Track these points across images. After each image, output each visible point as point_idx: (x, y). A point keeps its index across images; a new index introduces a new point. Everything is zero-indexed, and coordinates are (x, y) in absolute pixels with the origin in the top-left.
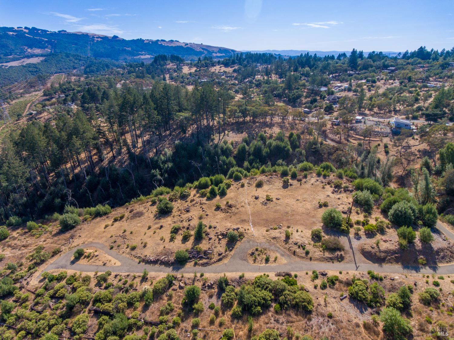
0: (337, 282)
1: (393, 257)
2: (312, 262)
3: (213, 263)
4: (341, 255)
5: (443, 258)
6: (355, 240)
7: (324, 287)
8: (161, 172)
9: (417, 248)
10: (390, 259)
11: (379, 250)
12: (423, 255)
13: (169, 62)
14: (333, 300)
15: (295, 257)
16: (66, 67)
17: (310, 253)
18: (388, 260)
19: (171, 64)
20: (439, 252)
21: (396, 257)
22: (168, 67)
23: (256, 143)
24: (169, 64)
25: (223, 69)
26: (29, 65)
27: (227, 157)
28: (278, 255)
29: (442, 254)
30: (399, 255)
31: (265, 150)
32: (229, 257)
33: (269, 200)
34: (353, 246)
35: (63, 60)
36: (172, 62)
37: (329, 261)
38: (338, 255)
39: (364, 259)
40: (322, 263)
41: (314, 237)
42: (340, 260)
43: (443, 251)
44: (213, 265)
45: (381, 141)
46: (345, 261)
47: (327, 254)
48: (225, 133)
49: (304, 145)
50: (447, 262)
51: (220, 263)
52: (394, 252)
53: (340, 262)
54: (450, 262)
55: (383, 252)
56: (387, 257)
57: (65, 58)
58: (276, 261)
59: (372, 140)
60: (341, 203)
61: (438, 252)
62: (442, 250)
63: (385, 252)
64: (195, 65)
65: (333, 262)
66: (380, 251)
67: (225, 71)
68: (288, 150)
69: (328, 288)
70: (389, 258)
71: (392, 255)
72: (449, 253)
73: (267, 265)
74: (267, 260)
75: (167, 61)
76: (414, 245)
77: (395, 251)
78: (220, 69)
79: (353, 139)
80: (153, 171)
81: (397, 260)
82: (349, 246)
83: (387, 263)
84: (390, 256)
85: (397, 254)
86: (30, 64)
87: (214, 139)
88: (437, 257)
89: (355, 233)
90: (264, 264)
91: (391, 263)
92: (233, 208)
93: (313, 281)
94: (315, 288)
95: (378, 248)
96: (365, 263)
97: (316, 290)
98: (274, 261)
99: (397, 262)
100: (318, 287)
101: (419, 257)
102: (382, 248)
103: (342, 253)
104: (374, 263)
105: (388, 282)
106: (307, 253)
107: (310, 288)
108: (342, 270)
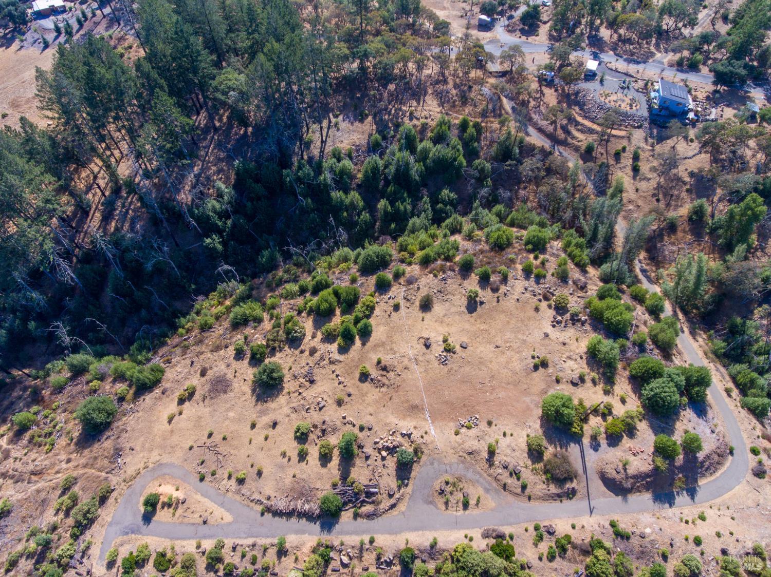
0: (569, 547)
1: (644, 482)
2: (532, 502)
3: (384, 512)
4: (572, 487)
6: (592, 451)
7: (552, 556)
8: (222, 237)
9: (677, 464)
10: (638, 487)
11: (627, 474)
12: (682, 472)
15: (506, 494)
17: (529, 486)
18: (636, 489)
20: (704, 462)
21: (647, 483)
27: (346, 193)
28: (480, 491)
29: (707, 463)
30: (652, 478)
31: (416, 169)
32: (407, 500)
33: (449, 349)
34: (588, 465)
37: (555, 500)
38: (568, 488)
40: (546, 504)
42: (571, 496)
43: (709, 457)
44: (384, 516)
45: (629, 138)
46: (578, 495)
47: (553, 489)
48: (330, 121)
51: (395, 512)
52: (646, 475)
53: (571, 499)
55: (631, 477)
56: (636, 483)
58: (480, 505)
59: (614, 136)
60: (567, 354)
61: (702, 463)
63: (634, 477)
65: (561, 501)
66: (627, 478)
69: (558, 559)
70: (638, 484)
71: (642, 480)
72: (716, 457)
73: (467, 512)
74: (466, 506)
76: (675, 459)
77: (648, 473)
79: (578, 130)
80: (207, 242)
81: (647, 488)
83: (635, 493)
84: (639, 482)
85: (649, 477)
88: (700, 470)
89: (592, 437)
90: (462, 512)
91: (640, 491)
92: (392, 375)
93: (536, 545)
94: (540, 559)
95: (625, 470)
96: (604, 496)
97: (541, 564)
98: (477, 504)
99: (647, 490)
100: (545, 558)
101: (676, 478)
102: (631, 471)
103: (574, 485)
104: (617, 495)
105: (637, 542)
106: (524, 487)
107: (533, 559)
108: (575, 516)
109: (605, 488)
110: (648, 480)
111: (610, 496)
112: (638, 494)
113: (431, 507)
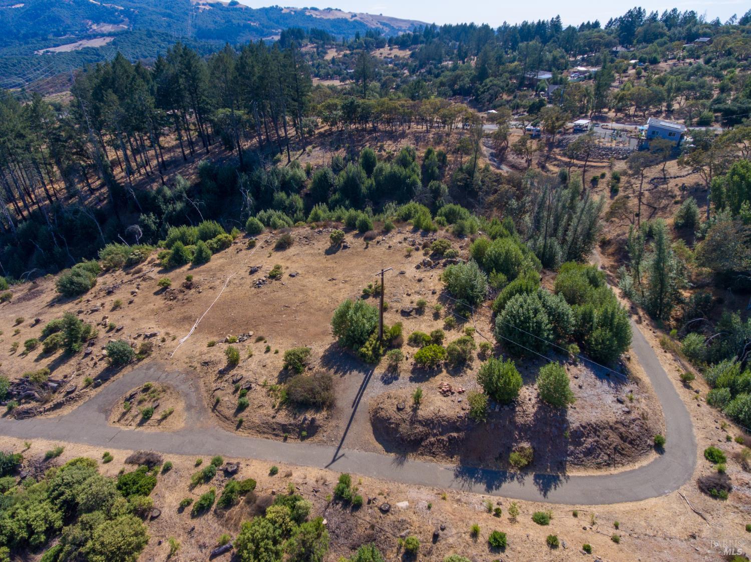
0: (242, 500)
1: (445, 438)
2: (242, 434)
3: (41, 412)
4: (313, 420)
5: (589, 452)
6: (380, 385)
7: (201, 510)
8: (160, 218)
9: (519, 420)
10: (432, 444)
11: (416, 416)
12: (529, 440)
13: (305, 41)
14: (195, 553)
15: (212, 414)
16: (146, 54)
17: (248, 409)
18: (426, 446)
19: (309, 46)
20: (583, 435)
21: (451, 439)
22: (304, 50)
23: (354, 168)
24: (307, 45)
25: (397, 52)
26: (87, 51)
27: (288, 195)
28: (180, 406)
29: (590, 440)
30: (462, 434)
31: (367, 183)
32: (81, 402)
33: (274, 276)
34: (363, 400)
35: (143, 42)
36: (312, 42)
37: (276, 435)
38: (305, 419)
39: (370, 437)
40: (259, 437)
41: (290, 367)
42: (304, 433)
43: (595, 431)
44: (38, 417)
45: (610, 167)
46: (320, 437)
47: (283, 417)
48: (304, 150)
49: (451, 176)
50: (599, 466)
51: (52, 415)
52: (451, 425)
53: (303, 438)
54: (608, 465)
55: (420, 422)
56: (427, 435)
57: (144, 37)
59: (592, 166)
60: (417, 289)
61: (578, 436)
62: (594, 429)
63: (427, 423)
64: (348, 47)
65: (285, 439)
66: (414, 421)
67: (398, 55)
68: (414, 183)
69: (210, 516)
70: (432, 439)
71: (441, 434)
72: (614, 439)
73: (141, 429)
74: (146, 416)
75: (302, 39)
76: (513, 410)
77: (454, 423)
78: (389, 52)
79: (555, 165)
80: (142, 217)
81: (451, 449)
82: (353, 397)
83: (422, 454)
84: (435, 435)
85: (457, 430)
86: (88, 48)
87: (279, 160)
88: (571, 448)
89: (390, 366)
90: (133, 428)
91: (434, 454)
92: (193, 291)
93: (192, 487)
94: (181, 510)
95: (415, 410)
96: (365, 447)
97: (176, 518)
98: (160, 421)
99: (450, 454)
100: (190, 509)
101: (515, 446)
102: (425, 412)
103: (320, 417)
104: (388, 450)
106: (242, 407)
107: (170, 506)
108: (291, 464)
109: (373, 437)
110: (455, 435)
111: (375, 450)
112: (428, 458)
113: (103, 416)
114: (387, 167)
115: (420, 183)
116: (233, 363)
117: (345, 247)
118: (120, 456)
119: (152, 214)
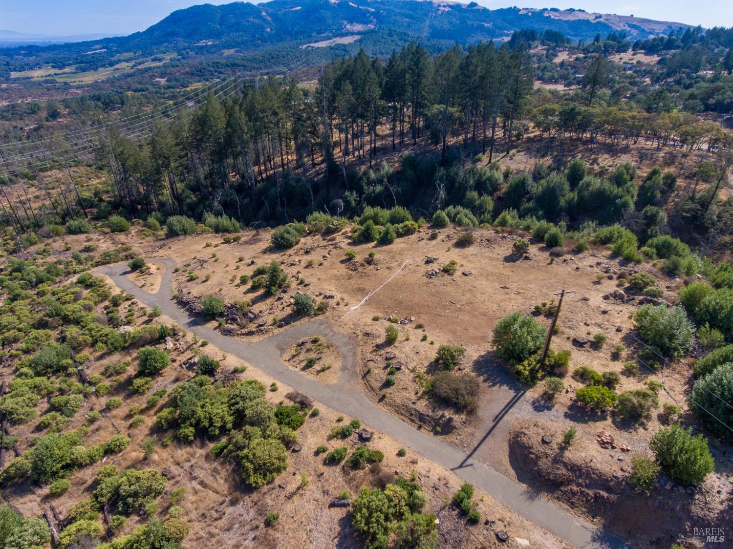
0: (368, 467)
1: (591, 493)
2: (382, 408)
3: (238, 334)
4: (450, 420)
6: (529, 408)
7: (332, 461)
8: (360, 197)
9: (696, 510)
10: (574, 494)
11: (562, 455)
13: (536, 43)
14: (318, 495)
15: (361, 381)
16: (383, 51)
17: (393, 387)
18: (565, 493)
19: (540, 48)
21: (597, 497)
22: (532, 52)
23: (555, 178)
24: (537, 47)
25: (641, 57)
26: (338, 47)
27: (480, 195)
28: (337, 365)
30: (613, 497)
31: (569, 196)
32: (266, 336)
33: (447, 271)
34: (507, 418)
36: (543, 44)
37: (412, 421)
38: (443, 416)
39: (504, 458)
40: (397, 418)
41: (441, 361)
42: (439, 429)
44: (236, 338)
46: (452, 438)
47: (422, 406)
48: (508, 153)
51: (245, 339)
52: (603, 482)
53: (436, 433)
55: (565, 464)
56: (569, 482)
58: (321, 374)
60: (599, 321)
63: (574, 468)
64: (583, 50)
65: (420, 427)
66: (557, 460)
67: (642, 60)
68: (625, 205)
69: (338, 469)
70: (575, 488)
71: (587, 486)
73: (303, 373)
74: (310, 364)
75: (533, 41)
76: (692, 495)
77: (607, 480)
78: (632, 57)
80: (347, 194)
81: (594, 508)
82: (497, 411)
83: (558, 499)
84: (579, 485)
85: (609, 490)
86: (339, 44)
87: (479, 160)
89: (545, 393)
90: (298, 370)
91: (573, 505)
92: (372, 267)
93: (330, 438)
94: (317, 453)
95: (562, 449)
96: (497, 466)
97: (312, 459)
98: (319, 372)
99: (592, 513)
100: (324, 456)
101: (681, 538)
102: (572, 455)
103: (458, 419)
104: (521, 479)
105: (481, 538)
106: (388, 384)
107: (309, 447)
108: (419, 453)
109: (507, 459)
110: (604, 494)
111: (505, 473)
112: (565, 506)
113: (279, 352)
114: (596, 183)
115: (632, 206)
116: (390, 341)
117: (527, 258)
118: (284, 389)
119: (354, 193)
